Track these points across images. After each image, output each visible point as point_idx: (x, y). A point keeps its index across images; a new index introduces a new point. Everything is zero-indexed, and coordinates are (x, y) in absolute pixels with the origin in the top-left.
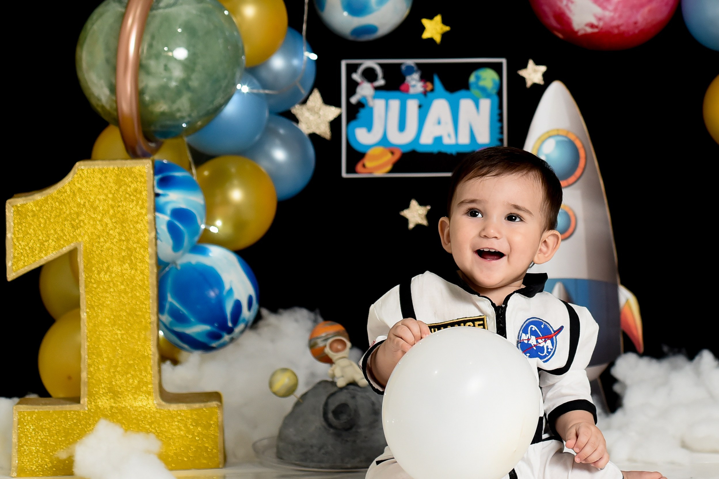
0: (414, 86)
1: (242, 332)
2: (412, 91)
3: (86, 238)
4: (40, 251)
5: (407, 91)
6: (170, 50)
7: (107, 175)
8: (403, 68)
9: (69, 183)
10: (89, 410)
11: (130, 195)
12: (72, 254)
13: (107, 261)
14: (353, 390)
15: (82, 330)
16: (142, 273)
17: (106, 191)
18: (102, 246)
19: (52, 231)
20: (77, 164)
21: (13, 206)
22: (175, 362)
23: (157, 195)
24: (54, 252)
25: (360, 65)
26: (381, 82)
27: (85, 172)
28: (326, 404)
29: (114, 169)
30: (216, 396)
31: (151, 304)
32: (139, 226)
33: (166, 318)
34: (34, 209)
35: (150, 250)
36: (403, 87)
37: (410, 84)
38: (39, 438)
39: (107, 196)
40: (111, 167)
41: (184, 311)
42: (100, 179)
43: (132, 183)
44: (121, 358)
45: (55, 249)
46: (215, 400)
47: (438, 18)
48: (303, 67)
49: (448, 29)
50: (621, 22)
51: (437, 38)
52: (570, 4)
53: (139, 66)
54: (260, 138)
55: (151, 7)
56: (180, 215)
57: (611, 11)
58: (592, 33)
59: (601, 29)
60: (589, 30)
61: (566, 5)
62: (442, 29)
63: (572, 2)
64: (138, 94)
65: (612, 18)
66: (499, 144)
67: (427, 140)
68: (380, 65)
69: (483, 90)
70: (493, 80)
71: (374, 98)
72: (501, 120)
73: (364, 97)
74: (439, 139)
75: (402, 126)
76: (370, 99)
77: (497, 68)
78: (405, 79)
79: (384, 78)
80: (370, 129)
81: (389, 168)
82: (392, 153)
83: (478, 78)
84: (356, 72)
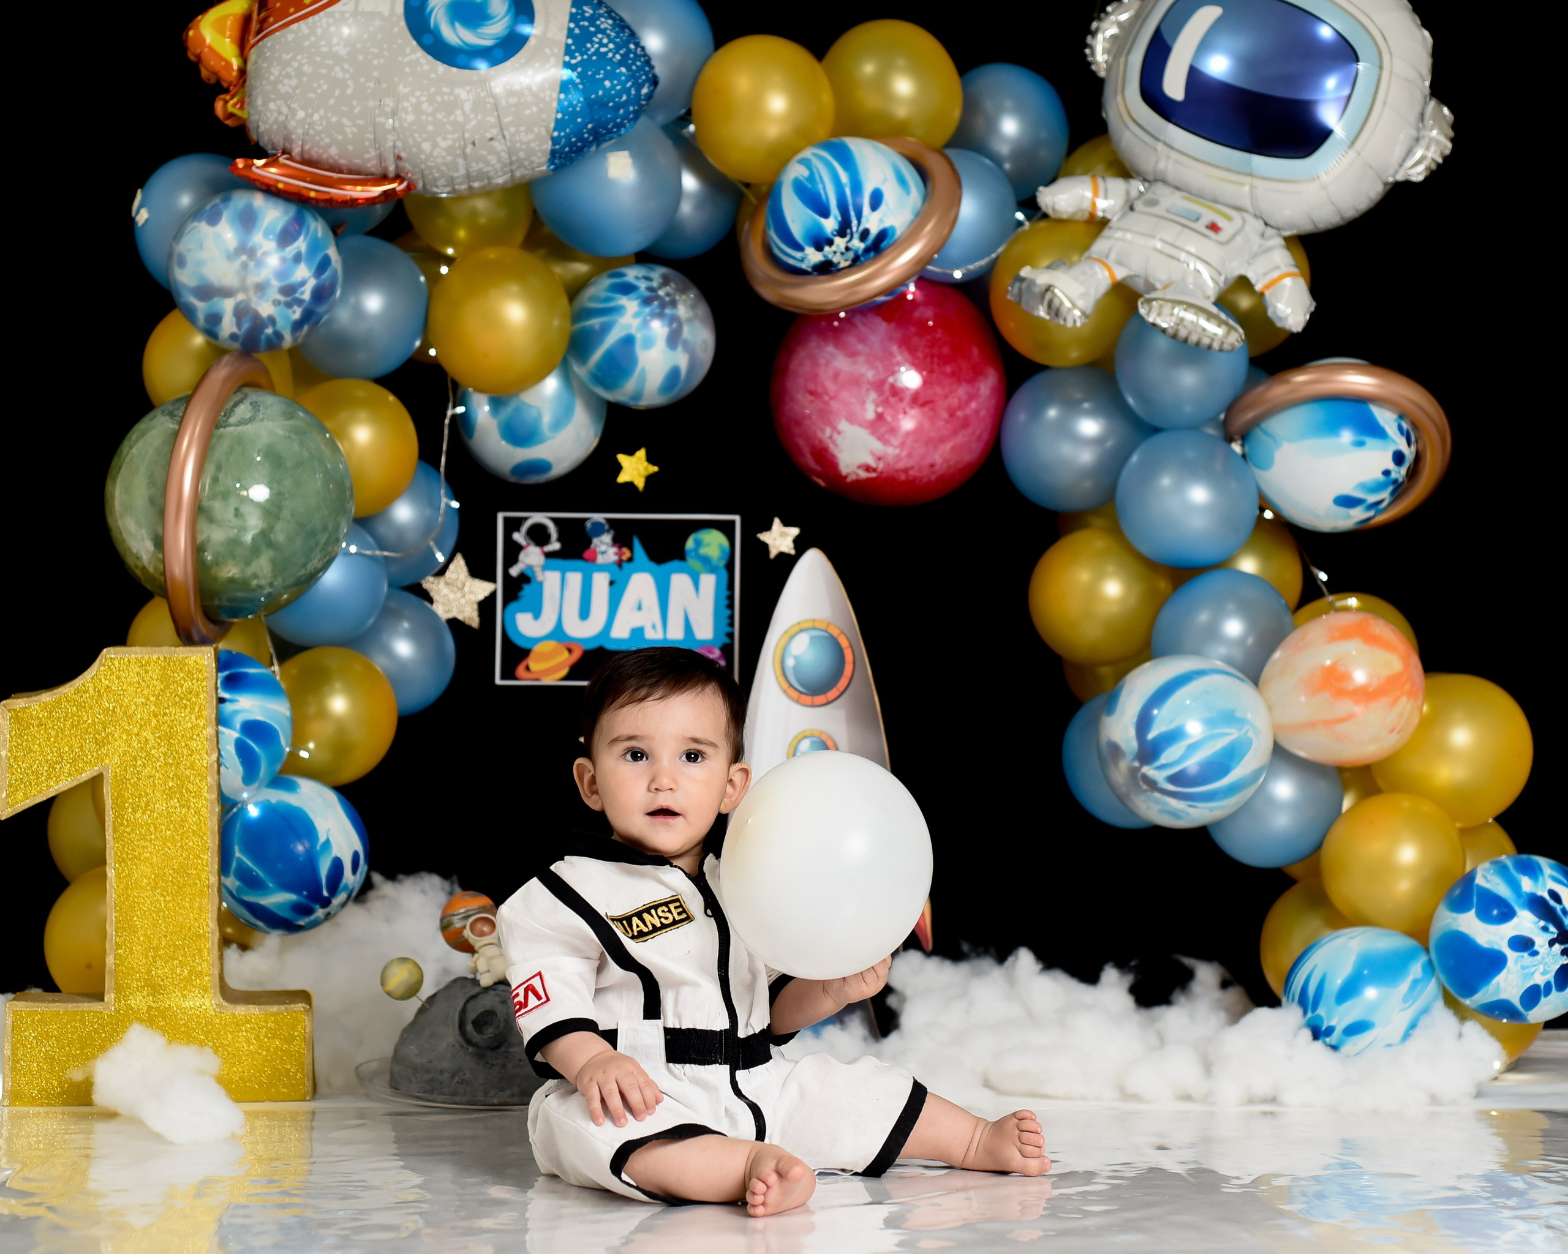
0: (604, 553)
1: (343, 905)
2: (600, 559)
3: (116, 759)
4: (49, 778)
5: (593, 560)
6: (244, 487)
7: (149, 668)
8: (588, 525)
9: (93, 678)
10: (117, 1011)
11: (181, 699)
12: (96, 782)
13: (147, 794)
14: (504, 991)
15: (108, 895)
16: (198, 813)
17: (145, 692)
18: (139, 773)
19: (67, 749)
20: (105, 650)
21: (9, 711)
22: (244, 947)
23: (221, 701)
24: (69, 780)
25: (526, 519)
26: (555, 546)
27: (116, 662)
28: (463, 1011)
29: (159, 658)
30: (303, 996)
31: (210, 859)
32: (193, 744)
33: (232, 882)
34: (41, 716)
35: (209, 779)
36: (586, 554)
37: (597, 550)
38: (43, 1049)
39: (148, 699)
40: (155, 657)
41: (258, 871)
42: (138, 673)
43: (185, 681)
44: (165, 936)
45: (70, 775)
46: (301, 1002)
47: (641, 453)
48: (440, 519)
49: (655, 469)
50: (910, 463)
51: (640, 484)
52: (835, 436)
53: (199, 510)
54: (375, 623)
55: (216, 423)
56: (255, 730)
57: (896, 447)
58: (868, 480)
59: (882, 473)
60: (863, 475)
61: (831, 437)
62: (646, 469)
63: (839, 433)
64: (198, 549)
65: (898, 458)
66: (727, 640)
67: (621, 632)
68: (555, 521)
69: (706, 560)
70: (721, 546)
71: (544, 568)
72: (731, 606)
73: (530, 567)
74: (638, 632)
75: (584, 612)
76: (538, 570)
77: (727, 529)
78: (590, 542)
79: (559, 540)
80: (537, 615)
81: (565, 672)
82: (570, 651)
83: (698, 543)
84: (518, 530)
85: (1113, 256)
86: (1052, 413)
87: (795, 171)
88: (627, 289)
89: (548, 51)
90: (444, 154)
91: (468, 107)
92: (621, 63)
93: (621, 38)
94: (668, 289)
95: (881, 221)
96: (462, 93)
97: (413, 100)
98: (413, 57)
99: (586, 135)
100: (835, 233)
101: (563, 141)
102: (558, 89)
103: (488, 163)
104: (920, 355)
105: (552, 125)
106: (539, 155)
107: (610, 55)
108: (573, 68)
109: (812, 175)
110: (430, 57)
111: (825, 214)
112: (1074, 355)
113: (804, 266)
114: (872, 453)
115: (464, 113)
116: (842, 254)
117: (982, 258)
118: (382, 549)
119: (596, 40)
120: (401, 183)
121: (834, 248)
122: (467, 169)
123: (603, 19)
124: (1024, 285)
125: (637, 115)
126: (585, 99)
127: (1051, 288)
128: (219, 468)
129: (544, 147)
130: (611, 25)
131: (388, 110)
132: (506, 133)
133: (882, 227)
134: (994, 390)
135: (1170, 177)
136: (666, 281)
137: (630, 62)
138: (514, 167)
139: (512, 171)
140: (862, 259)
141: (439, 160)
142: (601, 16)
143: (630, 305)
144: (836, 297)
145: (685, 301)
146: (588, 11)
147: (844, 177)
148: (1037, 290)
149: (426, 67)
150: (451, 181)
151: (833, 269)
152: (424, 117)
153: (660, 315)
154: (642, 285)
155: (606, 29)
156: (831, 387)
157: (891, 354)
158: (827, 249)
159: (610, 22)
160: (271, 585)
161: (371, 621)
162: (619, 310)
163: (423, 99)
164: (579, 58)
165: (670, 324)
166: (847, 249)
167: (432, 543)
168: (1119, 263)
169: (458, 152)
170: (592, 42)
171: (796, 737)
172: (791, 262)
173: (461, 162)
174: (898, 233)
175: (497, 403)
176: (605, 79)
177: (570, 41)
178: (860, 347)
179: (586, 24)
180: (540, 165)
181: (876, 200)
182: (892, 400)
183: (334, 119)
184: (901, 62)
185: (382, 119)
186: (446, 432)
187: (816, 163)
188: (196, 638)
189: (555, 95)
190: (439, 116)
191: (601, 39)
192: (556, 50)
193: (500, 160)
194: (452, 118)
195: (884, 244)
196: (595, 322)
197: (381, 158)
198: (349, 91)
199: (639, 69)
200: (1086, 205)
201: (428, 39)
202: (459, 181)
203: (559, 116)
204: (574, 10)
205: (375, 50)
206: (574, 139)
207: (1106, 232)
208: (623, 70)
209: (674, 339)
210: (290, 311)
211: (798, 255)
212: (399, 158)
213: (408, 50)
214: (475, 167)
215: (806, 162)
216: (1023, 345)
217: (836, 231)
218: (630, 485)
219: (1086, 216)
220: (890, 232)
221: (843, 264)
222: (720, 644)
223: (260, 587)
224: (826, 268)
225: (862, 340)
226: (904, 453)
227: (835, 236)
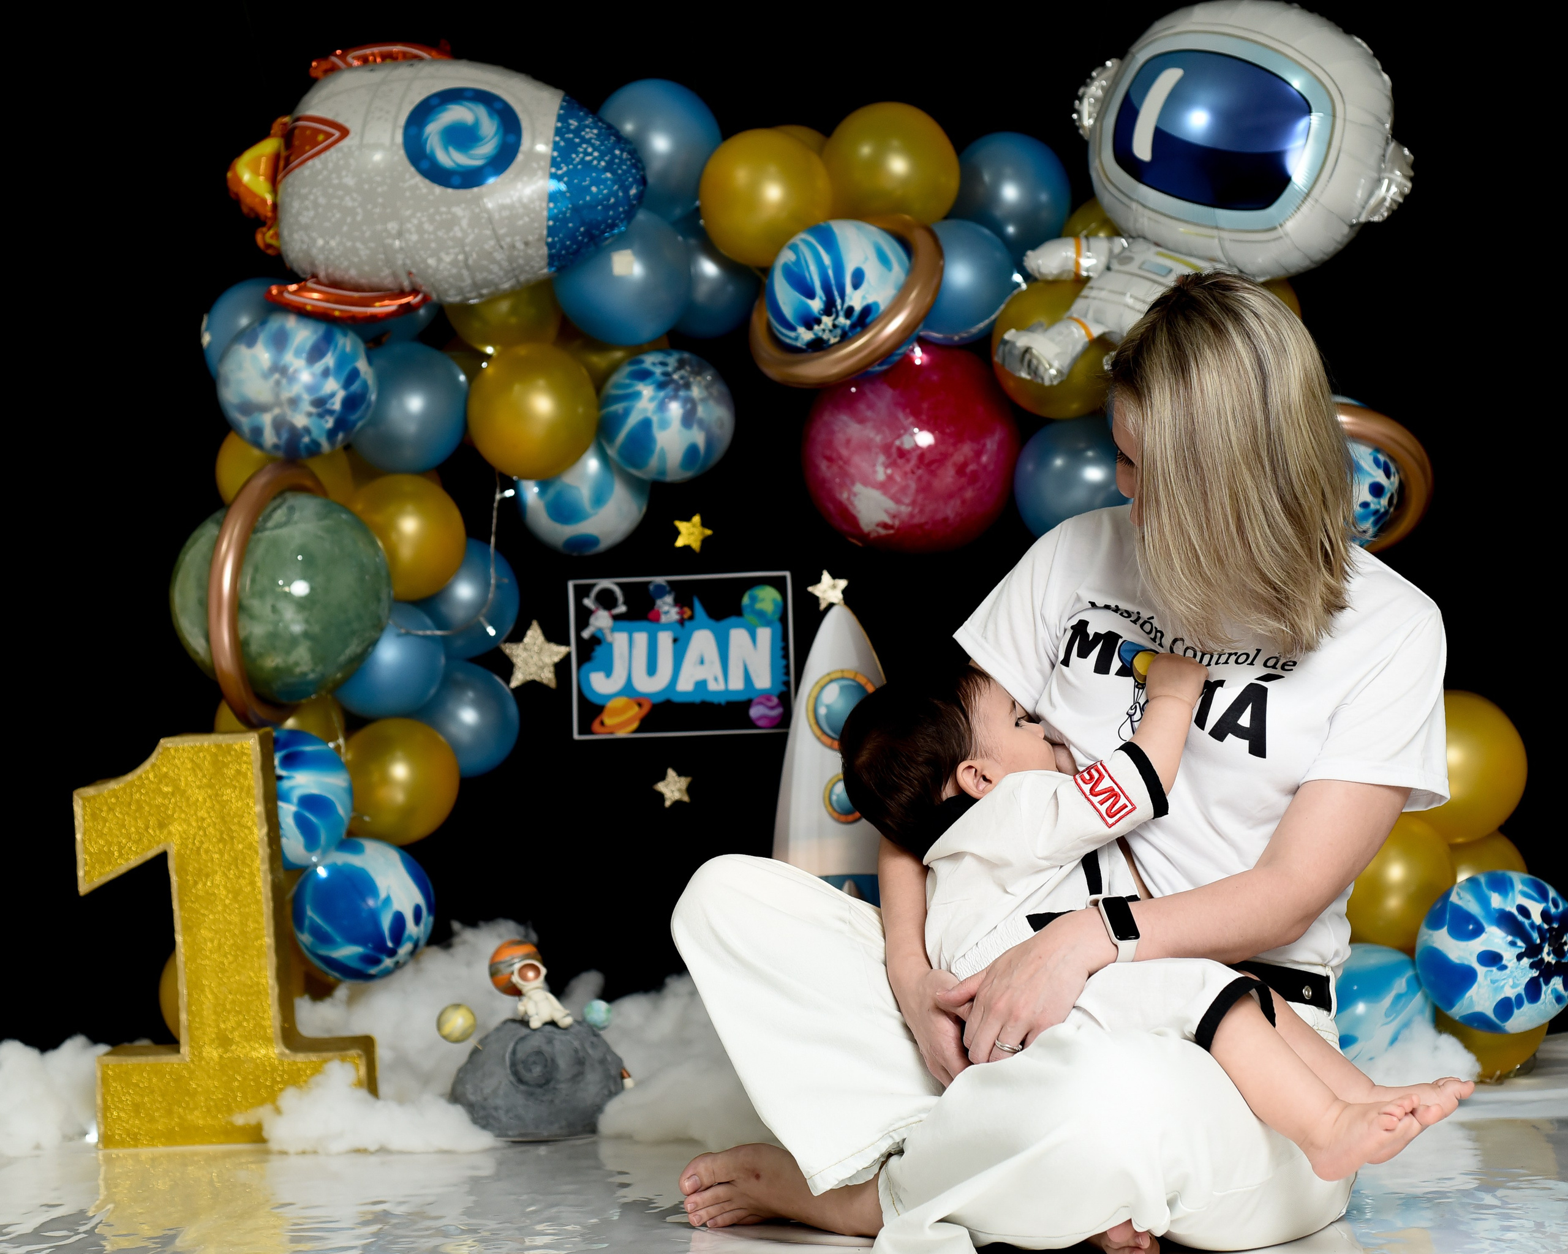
0: (667, 613)
2: (664, 619)
3: (177, 838)
4: (119, 857)
5: (656, 619)
6: (289, 584)
7: (200, 755)
8: (651, 587)
9: (152, 766)
10: (192, 1061)
11: (232, 780)
12: (160, 859)
13: (206, 867)
16: (252, 883)
18: (199, 849)
19: (133, 830)
20: (162, 741)
21: (82, 799)
23: (280, 778)
24: (137, 857)
25: (593, 585)
26: (622, 609)
27: (173, 752)
28: (514, 1052)
29: (211, 745)
30: (365, 1042)
31: (266, 923)
32: (244, 821)
33: (306, 938)
34: (109, 802)
35: (261, 851)
36: (651, 615)
37: (660, 611)
38: (130, 1098)
39: (201, 782)
40: (207, 744)
41: (327, 926)
42: (190, 760)
43: (234, 763)
44: (230, 994)
45: (138, 853)
46: (356, 1048)
47: (697, 519)
48: (491, 596)
49: (709, 532)
50: (923, 520)
51: (696, 545)
52: (852, 498)
53: (238, 607)
54: (438, 693)
55: (252, 530)
56: (312, 803)
57: (908, 505)
58: (888, 536)
59: (899, 529)
60: (882, 532)
61: (849, 499)
62: (703, 533)
63: (855, 495)
64: (240, 645)
65: (912, 516)
66: (784, 688)
67: (685, 685)
68: (619, 585)
69: (761, 615)
70: (774, 600)
71: (613, 630)
72: (786, 656)
73: (600, 630)
74: (701, 685)
75: (652, 669)
76: (607, 632)
77: (778, 584)
78: (653, 604)
79: (625, 603)
80: (609, 673)
81: (635, 725)
82: (640, 705)
83: (754, 599)
84: (587, 596)
85: (1090, 315)
86: (1059, 462)
87: (787, 256)
88: (644, 375)
89: (535, 165)
90: (449, 267)
91: (464, 223)
92: (606, 169)
93: (605, 146)
94: (683, 372)
95: (864, 298)
96: (458, 211)
97: (415, 221)
98: (412, 182)
99: (580, 238)
100: (822, 312)
101: (558, 246)
102: (546, 198)
103: (491, 272)
104: (924, 417)
105: (545, 232)
106: (538, 260)
107: (595, 162)
108: (559, 178)
109: (798, 259)
110: (427, 181)
111: (811, 295)
112: (1075, 407)
113: (799, 344)
114: (887, 512)
115: (462, 230)
116: (831, 331)
117: (982, 320)
118: (439, 628)
119: (581, 150)
120: (415, 297)
121: (822, 326)
122: (473, 278)
123: (588, 130)
124: (1007, 348)
125: (630, 215)
126: (573, 205)
127: (1029, 350)
128: (256, 569)
129: (541, 252)
130: (596, 135)
131: (394, 232)
132: (503, 243)
133: (865, 303)
134: (1000, 445)
135: (1149, 235)
136: (681, 365)
137: (615, 166)
138: (517, 272)
139: (516, 277)
140: (850, 334)
141: (446, 273)
142: (588, 126)
143: (647, 391)
144: (835, 370)
145: (700, 382)
146: (574, 123)
147: (827, 260)
148: (1016, 352)
149: (425, 191)
150: (460, 291)
151: (825, 345)
152: (426, 236)
153: (675, 397)
154: (658, 370)
155: (591, 138)
156: (845, 452)
157: (897, 418)
158: (816, 327)
159: (595, 131)
160: (313, 671)
161: (433, 691)
162: (637, 395)
163: (424, 219)
164: (565, 169)
165: (684, 405)
166: (835, 326)
167: (482, 619)
168: (1098, 321)
169: (461, 264)
170: (577, 153)
171: (830, 780)
172: (788, 341)
173: (465, 273)
174: (882, 307)
175: (544, 484)
176: (591, 185)
177: (555, 154)
178: (869, 414)
179: (571, 136)
180: (542, 269)
181: (858, 279)
182: (900, 461)
183: (349, 244)
184: (895, 143)
185: (389, 241)
186: (495, 514)
187: (803, 248)
188: (254, 721)
189: (544, 205)
190: (440, 233)
191: (586, 149)
192: (542, 163)
193: (501, 268)
194: (451, 234)
195: (869, 319)
196: (618, 407)
197: (395, 275)
198: (359, 218)
199: (625, 172)
200: (1071, 266)
201: (425, 165)
202: (468, 289)
203: (551, 223)
204: (559, 125)
205: (378, 179)
206: (568, 243)
207: (1085, 292)
208: (609, 175)
209: (688, 419)
210: (322, 421)
211: (792, 334)
212: (410, 274)
213: (407, 176)
214: (479, 277)
215: (794, 248)
216: (1024, 402)
217: (822, 310)
218: (687, 548)
219: (1072, 276)
220: (874, 308)
221: (833, 341)
222: (777, 692)
223: (304, 674)
224: (818, 346)
225: (871, 406)
226: (916, 511)
227: (822, 315)
